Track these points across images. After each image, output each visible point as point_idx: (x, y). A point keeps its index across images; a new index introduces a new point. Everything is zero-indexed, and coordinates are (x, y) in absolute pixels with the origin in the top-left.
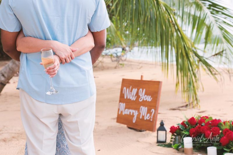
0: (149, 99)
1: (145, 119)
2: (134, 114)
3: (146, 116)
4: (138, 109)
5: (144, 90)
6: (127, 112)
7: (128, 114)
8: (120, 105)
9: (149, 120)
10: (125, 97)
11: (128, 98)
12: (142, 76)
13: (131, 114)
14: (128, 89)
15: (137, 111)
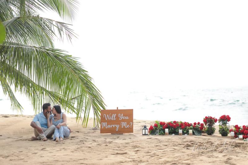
0: (127, 118)
1: (126, 128)
2: (117, 127)
3: (127, 126)
4: (119, 124)
5: (122, 114)
6: (109, 127)
7: (111, 128)
8: (102, 124)
9: (130, 128)
10: (106, 119)
11: (109, 119)
12: (117, 108)
13: (114, 127)
14: (108, 115)
15: (118, 125)
